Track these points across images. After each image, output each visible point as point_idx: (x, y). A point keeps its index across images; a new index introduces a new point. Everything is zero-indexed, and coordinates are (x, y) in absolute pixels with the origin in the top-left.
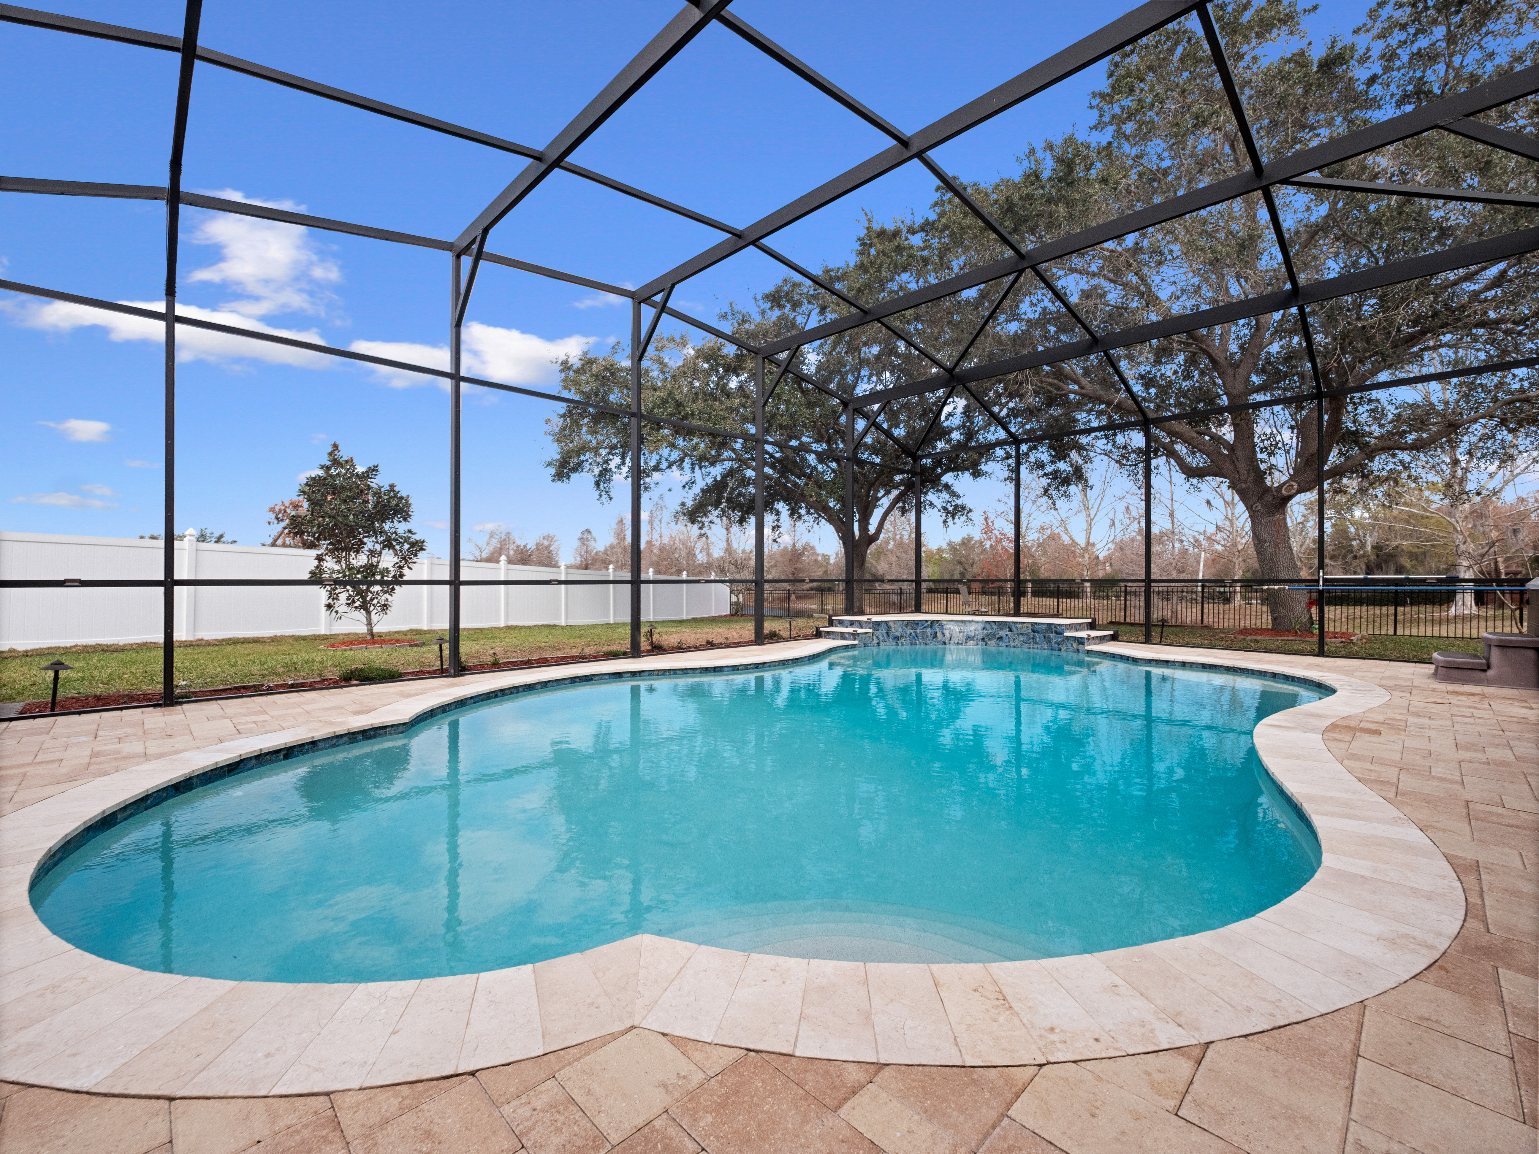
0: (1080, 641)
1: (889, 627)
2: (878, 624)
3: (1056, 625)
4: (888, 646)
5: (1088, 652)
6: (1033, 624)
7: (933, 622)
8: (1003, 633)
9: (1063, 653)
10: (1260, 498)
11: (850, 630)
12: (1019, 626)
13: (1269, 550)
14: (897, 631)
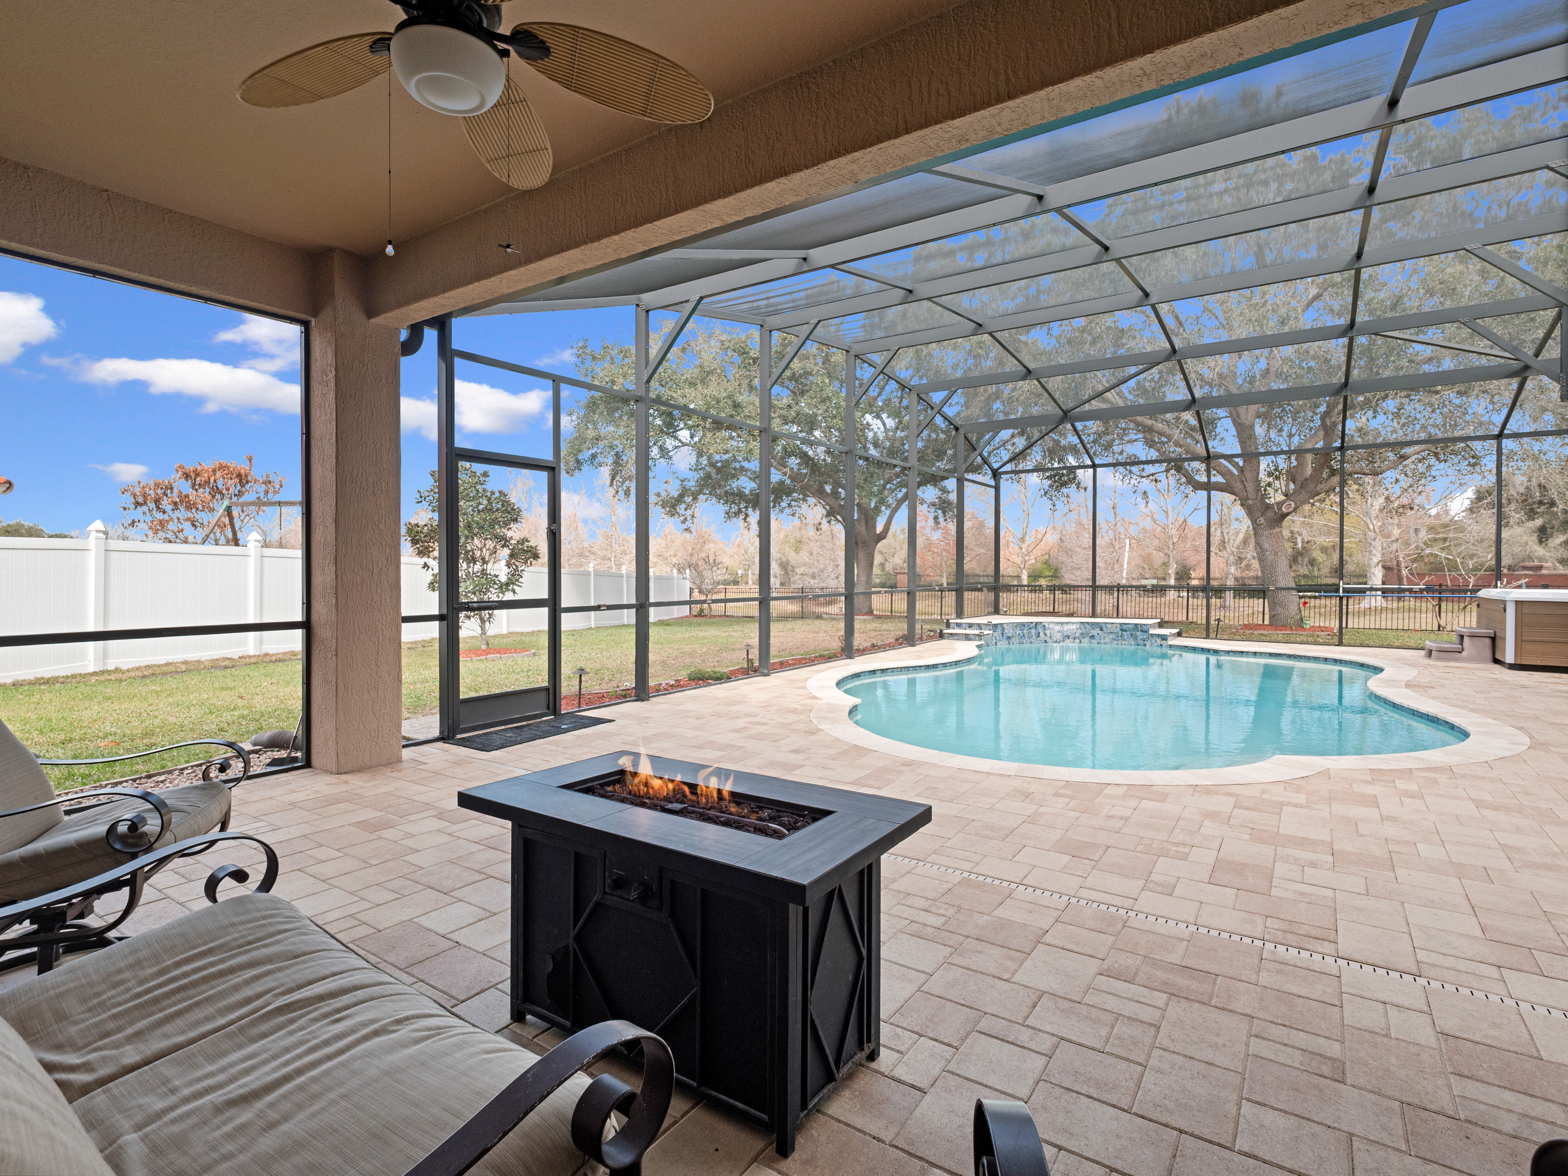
0: (1164, 638)
1: (1004, 629)
2: (996, 626)
3: (1141, 625)
4: (1003, 645)
5: (1171, 646)
6: (1121, 624)
7: (1037, 624)
8: (1095, 632)
9: (1148, 647)
10: (1263, 514)
11: (977, 632)
12: (1109, 626)
13: (1270, 558)
14: (1009, 632)
